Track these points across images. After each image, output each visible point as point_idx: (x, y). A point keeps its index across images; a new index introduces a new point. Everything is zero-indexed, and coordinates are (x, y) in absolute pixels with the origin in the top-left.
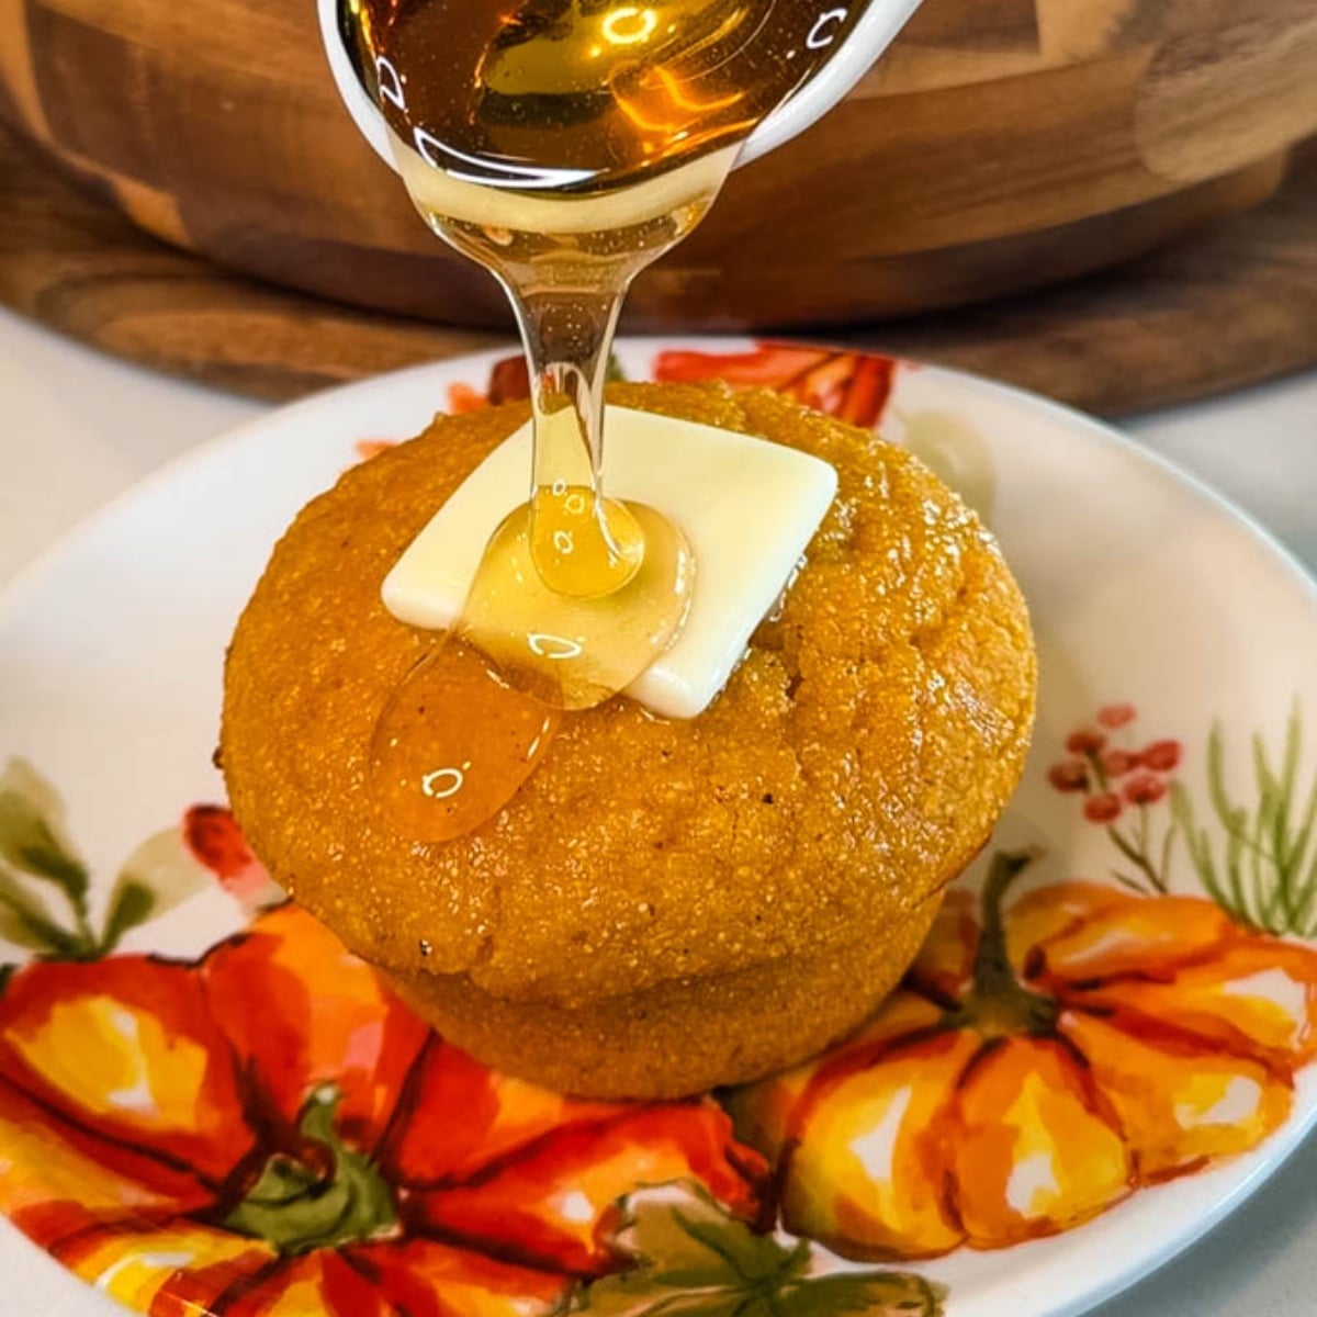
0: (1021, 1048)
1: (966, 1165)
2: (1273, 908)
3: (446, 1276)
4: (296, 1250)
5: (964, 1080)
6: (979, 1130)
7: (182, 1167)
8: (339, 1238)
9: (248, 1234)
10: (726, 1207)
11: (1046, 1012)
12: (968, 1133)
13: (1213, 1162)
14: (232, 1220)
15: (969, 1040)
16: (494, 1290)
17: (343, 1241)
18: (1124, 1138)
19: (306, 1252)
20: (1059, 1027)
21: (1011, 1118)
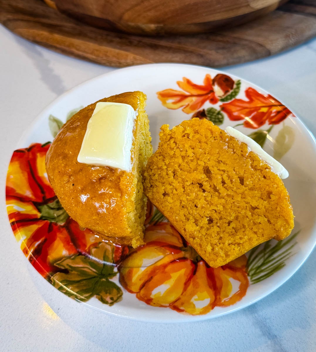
0: (188, 262)
1: (156, 278)
2: (254, 269)
3: (60, 238)
4: (44, 218)
5: (173, 262)
6: (166, 273)
7: (43, 192)
8: (53, 220)
9: (40, 211)
10: (114, 256)
11: (199, 259)
12: (164, 272)
13: (184, 313)
14: (40, 207)
15: (182, 254)
16: (64, 246)
17: (53, 221)
18: (182, 294)
19: (45, 220)
20: (198, 264)
21: (172, 275)
